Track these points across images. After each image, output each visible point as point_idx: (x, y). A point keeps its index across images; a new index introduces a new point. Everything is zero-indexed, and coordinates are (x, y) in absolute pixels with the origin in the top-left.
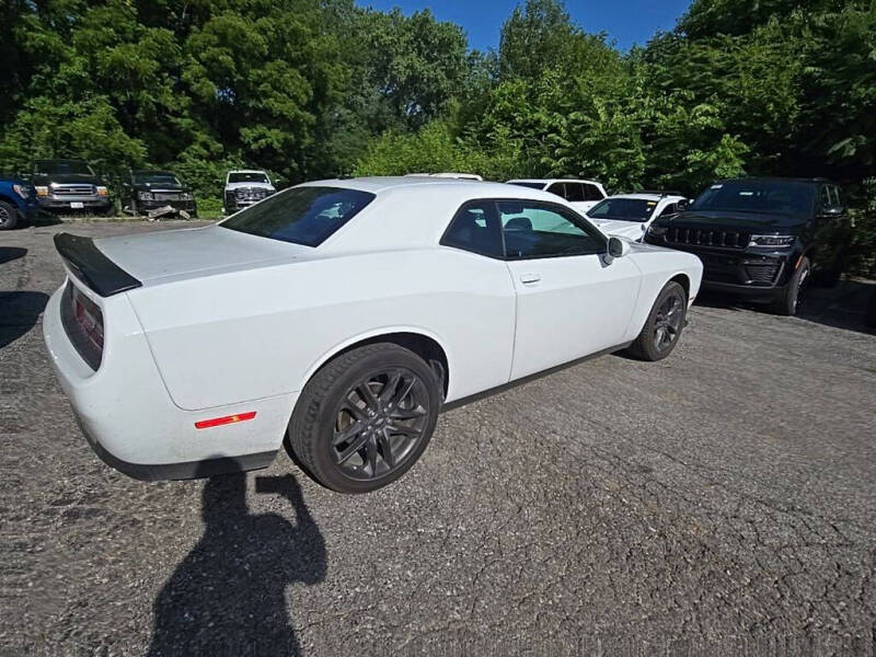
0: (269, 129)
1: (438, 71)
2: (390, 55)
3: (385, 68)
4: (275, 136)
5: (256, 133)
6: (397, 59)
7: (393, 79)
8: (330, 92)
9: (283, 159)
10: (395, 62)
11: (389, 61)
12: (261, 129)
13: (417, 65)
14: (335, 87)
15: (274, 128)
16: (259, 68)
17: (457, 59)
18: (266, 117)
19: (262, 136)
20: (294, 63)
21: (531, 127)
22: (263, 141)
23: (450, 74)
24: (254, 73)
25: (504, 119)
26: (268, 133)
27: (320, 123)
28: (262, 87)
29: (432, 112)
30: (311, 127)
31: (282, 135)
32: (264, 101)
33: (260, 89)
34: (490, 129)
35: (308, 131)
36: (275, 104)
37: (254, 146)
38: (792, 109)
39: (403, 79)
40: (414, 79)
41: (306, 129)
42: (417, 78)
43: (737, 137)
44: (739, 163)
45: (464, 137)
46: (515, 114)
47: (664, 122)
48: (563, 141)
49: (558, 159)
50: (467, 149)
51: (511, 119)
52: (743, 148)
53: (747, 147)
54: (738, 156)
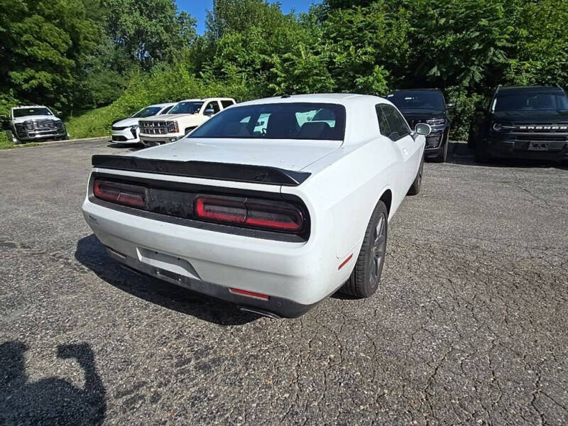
0: (37, 72)
1: (158, 27)
2: (117, 14)
3: (115, 25)
4: (44, 77)
5: (25, 75)
6: (124, 17)
7: (124, 33)
8: (82, 43)
9: (52, 96)
10: (122, 19)
11: (118, 18)
12: (30, 72)
13: (141, 22)
14: (85, 38)
15: (41, 70)
16: (20, 22)
17: (171, 18)
18: (32, 62)
19: (33, 78)
20: (48, 18)
21: (249, 65)
22: (34, 81)
23: (167, 29)
24: (16, 26)
25: (230, 60)
26: (37, 75)
27: (78, 65)
28: (25, 37)
29: (159, 57)
30: (72, 69)
31: (49, 76)
32: (29, 49)
33: (23, 39)
34: (220, 66)
35: (70, 73)
36: (41, 52)
37: (25, 86)
38: (407, 51)
39: (132, 32)
40: (140, 33)
41: (68, 71)
42: (142, 32)
43: (383, 67)
44: (385, 82)
45: (204, 72)
46: (237, 56)
47: (339, 59)
48: (279, 73)
49: (279, 84)
50: (207, 81)
51: (235, 60)
52: (386, 74)
53: (388, 73)
54: (385, 78)
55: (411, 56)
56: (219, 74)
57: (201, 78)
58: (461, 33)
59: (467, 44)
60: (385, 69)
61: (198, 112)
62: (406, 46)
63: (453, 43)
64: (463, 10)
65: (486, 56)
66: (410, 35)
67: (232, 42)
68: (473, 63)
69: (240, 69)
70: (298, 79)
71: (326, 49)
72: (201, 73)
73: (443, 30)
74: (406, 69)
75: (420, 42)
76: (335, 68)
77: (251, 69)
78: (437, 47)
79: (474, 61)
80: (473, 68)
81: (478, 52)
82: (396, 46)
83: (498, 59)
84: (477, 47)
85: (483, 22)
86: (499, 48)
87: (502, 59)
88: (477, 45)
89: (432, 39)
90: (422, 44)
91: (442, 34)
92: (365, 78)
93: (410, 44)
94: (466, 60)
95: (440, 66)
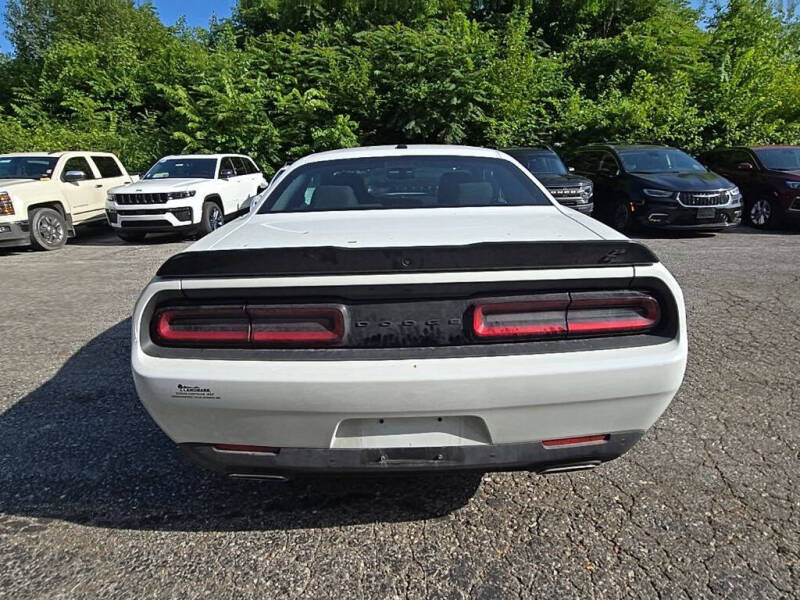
21: (117, 98)
25: (77, 87)
34: (58, 97)
38: (374, 98)
43: (348, 117)
44: (355, 137)
45: (20, 105)
46: (91, 83)
47: (282, 102)
48: (189, 115)
49: (191, 133)
50: (31, 121)
51: (87, 89)
52: (354, 126)
53: (357, 125)
54: (353, 132)
55: (382, 106)
56: (57, 111)
57: (15, 114)
58: (435, 82)
59: (443, 97)
60: (351, 119)
61: (50, 176)
62: (371, 93)
63: (429, 94)
64: (433, 55)
65: (466, 112)
66: (373, 79)
67: (77, 57)
68: (453, 119)
69: (102, 105)
70: (223, 127)
71: (258, 84)
72: (14, 106)
73: (414, 77)
74: (378, 121)
75: (389, 88)
76: (277, 115)
77: (124, 106)
78: (411, 96)
79: (454, 116)
80: (454, 126)
81: (458, 107)
82: (359, 92)
83: (477, 116)
84: (455, 101)
85: (457, 73)
86: (477, 103)
87: (481, 117)
88: (455, 99)
89: (404, 86)
90: (392, 91)
91: (414, 82)
92: (326, 131)
93: (376, 90)
94: (446, 114)
95: (418, 120)
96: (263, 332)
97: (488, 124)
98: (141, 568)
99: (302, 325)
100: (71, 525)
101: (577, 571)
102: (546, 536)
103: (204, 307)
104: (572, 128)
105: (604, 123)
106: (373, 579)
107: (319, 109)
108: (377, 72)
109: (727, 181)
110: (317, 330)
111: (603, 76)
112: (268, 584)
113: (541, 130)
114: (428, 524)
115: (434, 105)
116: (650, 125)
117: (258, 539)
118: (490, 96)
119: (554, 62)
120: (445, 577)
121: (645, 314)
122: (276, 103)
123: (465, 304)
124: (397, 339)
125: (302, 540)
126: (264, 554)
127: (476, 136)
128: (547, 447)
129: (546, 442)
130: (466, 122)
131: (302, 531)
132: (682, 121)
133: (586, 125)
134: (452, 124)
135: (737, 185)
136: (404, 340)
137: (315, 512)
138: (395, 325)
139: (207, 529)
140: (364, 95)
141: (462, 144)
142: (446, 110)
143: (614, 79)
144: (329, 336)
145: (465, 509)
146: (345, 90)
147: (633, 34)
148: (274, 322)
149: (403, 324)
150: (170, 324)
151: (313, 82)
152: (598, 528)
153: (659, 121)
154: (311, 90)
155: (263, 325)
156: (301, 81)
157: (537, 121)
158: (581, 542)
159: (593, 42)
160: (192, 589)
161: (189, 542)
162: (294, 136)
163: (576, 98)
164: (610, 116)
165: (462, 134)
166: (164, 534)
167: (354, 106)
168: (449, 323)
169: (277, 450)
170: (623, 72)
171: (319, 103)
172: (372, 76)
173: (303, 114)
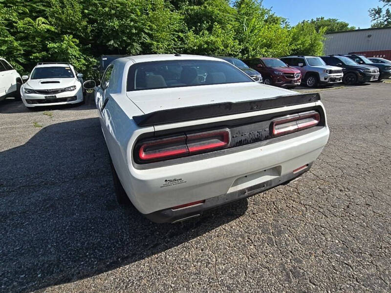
38: (87, 26)
44: (77, 48)
52: (76, 42)
53: (78, 41)
54: (76, 45)
55: (92, 31)
58: (122, 20)
59: (127, 28)
60: (73, 38)
62: (84, 23)
63: (120, 26)
65: (140, 37)
66: (84, 16)
68: (134, 41)
73: (110, 16)
74: (91, 40)
75: (95, 21)
78: (109, 26)
79: (134, 39)
81: (136, 34)
82: (76, 22)
83: (146, 39)
84: (134, 31)
85: (133, 16)
86: (145, 33)
87: (148, 41)
88: (134, 30)
89: (104, 20)
90: (97, 23)
91: (110, 19)
92: (58, 44)
93: (87, 21)
94: (130, 38)
95: (115, 40)
96: (194, 147)
97: (153, 44)
98: (130, 285)
99: (210, 141)
100: (62, 286)
101: (298, 216)
102: (281, 209)
103: (165, 139)
104: (191, 47)
105: (206, 46)
106: (238, 244)
107: (48, 30)
108: (86, 11)
109: (257, 72)
110: (217, 142)
111: (199, 24)
112: (199, 264)
113: (177, 48)
114: (241, 218)
115: (123, 32)
116: (222, 48)
117: (178, 250)
118: (151, 29)
119: (176, 15)
120: (262, 234)
121: (316, 119)
122: (15, 24)
123: (269, 122)
124: (248, 141)
125: (198, 243)
126: (186, 254)
127: (147, 50)
128: (294, 173)
129: (294, 171)
130: (140, 42)
131: (195, 239)
132: (234, 46)
133: (198, 46)
134: (134, 44)
135: (261, 73)
136: (250, 141)
137: (193, 231)
138: (247, 134)
139: (148, 256)
140: (80, 24)
141: (140, 54)
142: (130, 36)
143: (205, 26)
144: (223, 143)
145: (249, 209)
146: (66, 20)
147: (209, 6)
148: (197, 142)
149: (250, 134)
150: (144, 151)
151: (41, 13)
152: (294, 201)
153: (226, 46)
154: (40, 18)
155: (193, 144)
156: (31, 11)
157: (174, 44)
158: (293, 207)
159: (192, 7)
160: (167, 281)
161: (145, 264)
162: (34, 47)
163: (190, 34)
164: (207, 43)
165: (140, 49)
166: (127, 267)
167: (74, 30)
168: (265, 130)
169: (204, 201)
170: (208, 22)
171: (48, 27)
172: (83, 13)
173: (38, 33)
